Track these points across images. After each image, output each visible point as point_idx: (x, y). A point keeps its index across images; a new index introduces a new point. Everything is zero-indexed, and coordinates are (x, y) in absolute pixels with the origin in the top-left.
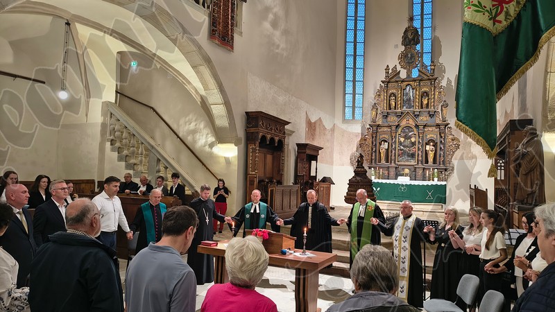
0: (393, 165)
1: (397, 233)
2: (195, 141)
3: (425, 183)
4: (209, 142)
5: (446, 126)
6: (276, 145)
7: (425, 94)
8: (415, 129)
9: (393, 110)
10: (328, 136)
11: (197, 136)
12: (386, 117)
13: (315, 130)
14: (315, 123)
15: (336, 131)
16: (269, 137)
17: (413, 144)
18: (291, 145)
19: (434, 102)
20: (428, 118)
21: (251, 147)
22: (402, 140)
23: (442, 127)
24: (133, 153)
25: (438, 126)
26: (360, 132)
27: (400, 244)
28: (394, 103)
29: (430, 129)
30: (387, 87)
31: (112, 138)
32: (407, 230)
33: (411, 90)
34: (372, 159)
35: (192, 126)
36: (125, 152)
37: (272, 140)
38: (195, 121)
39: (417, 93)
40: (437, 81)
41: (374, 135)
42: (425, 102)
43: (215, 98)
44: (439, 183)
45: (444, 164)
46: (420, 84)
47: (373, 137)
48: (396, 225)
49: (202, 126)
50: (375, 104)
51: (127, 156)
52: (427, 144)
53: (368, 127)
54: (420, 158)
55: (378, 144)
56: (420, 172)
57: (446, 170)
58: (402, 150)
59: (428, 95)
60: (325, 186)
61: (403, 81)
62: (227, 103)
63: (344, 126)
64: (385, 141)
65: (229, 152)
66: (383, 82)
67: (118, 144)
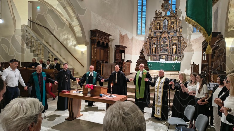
0: (158, 54)
1: (157, 85)
2: (67, 44)
3: (172, 62)
4: (74, 44)
5: (181, 37)
6: (105, 45)
7: (173, 23)
8: (168, 39)
9: (158, 30)
10: (130, 42)
11: (68, 41)
12: (155, 33)
13: (124, 39)
14: (124, 36)
15: (134, 40)
16: (101, 41)
17: (167, 45)
18: (112, 46)
19: (176, 26)
20: (174, 34)
21: (93, 46)
22: (162, 43)
23: (180, 38)
24: (37, 49)
25: (178, 37)
26: (144, 40)
27: (158, 90)
28: (159, 27)
29: (174, 39)
30: (156, 20)
31: (27, 42)
32: (161, 84)
33: (166, 21)
34: (149, 52)
35: (66, 37)
36: (33, 49)
37: (103, 43)
38: (67, 34)
39: (169, 22)
40: (178, 17)
41: (150, 42)
42: (173, 26)
43: (75, 23)
44: (178, 62)
45: (180, 54)
46: (170, 19)
47: (149, 42)
48: (157, 81)
49: (70, 36)
50: (151, 27)
51: (34, 50)
52: (173, 45)
53: (148, 38)
54: (170, 51)
55: (152, 45)
56: (169, 57)
57: (181, 56)
58: (162, 48)
59: (174, 23)
60: (128, 64)
61: (163, 17)
62: (81, 26)
63: (137, 38)
64: (155, 44)
65: (83, 49)
66: (154, 17)
67: (30, 45)
